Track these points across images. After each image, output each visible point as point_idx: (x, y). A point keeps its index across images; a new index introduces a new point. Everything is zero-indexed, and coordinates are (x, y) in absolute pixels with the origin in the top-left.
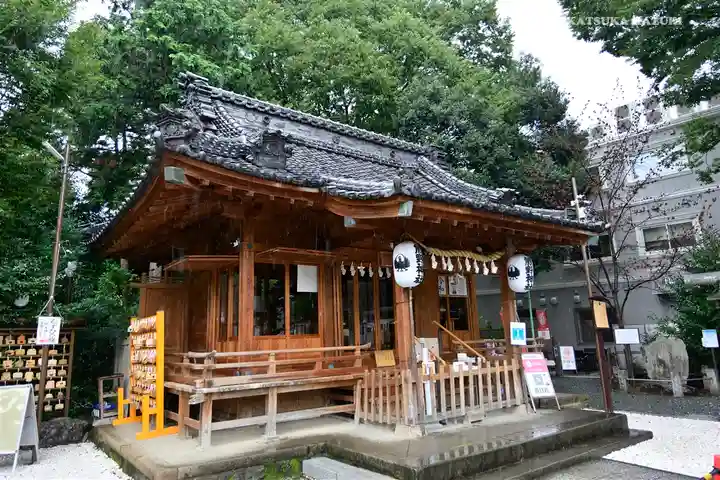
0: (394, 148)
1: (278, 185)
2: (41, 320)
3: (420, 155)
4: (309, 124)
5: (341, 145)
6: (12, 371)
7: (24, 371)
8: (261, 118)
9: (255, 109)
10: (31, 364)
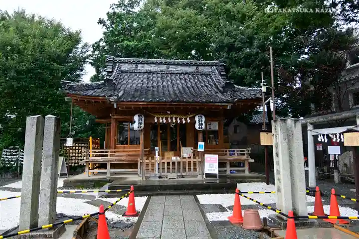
0: (197, 65)
1: (101, 98)
2: (68, 139)
3: (213, 66)
4: (155, 64)
5: (170, 69)
6: (72, 153)
7: (75, 153)
8: (134, 66)
9: (132, 63)
10: (77, 151)
